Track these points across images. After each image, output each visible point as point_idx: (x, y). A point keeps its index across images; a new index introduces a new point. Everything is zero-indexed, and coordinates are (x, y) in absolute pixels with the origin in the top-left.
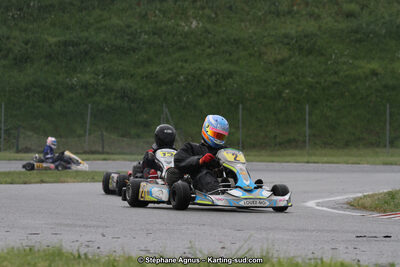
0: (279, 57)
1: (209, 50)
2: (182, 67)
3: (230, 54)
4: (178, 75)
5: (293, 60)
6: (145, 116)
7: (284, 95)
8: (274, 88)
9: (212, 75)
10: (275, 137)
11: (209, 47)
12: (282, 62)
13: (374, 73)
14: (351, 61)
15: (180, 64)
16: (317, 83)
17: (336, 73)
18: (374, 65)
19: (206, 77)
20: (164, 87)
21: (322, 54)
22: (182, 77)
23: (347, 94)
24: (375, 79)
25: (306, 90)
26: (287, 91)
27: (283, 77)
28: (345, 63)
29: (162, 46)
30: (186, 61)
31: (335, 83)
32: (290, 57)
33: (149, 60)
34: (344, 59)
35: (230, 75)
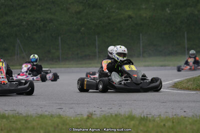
0: (78, 10)
1: (39, 8)
2: (24, 17)
3: (51, 10)
4: (22, 21)
5: (85, 11)
6: (5, 45)
7: (81, 31)
8: (76, 27)
9: (41, 21)
10: (78, 54)
11: (39, 6)
12: (79, 12)
13: (130, 17)
14: (117, 11)
15: (23, 16)
16: (99, 23)
17: (109, 18)
18: (130, 13)
19: (38, 23)
20: (15, 29)
21: (101, 8)
22: (25, 23)
23: (116, 29)
24: (130, 20)
25: (93, 28)
26: (83, 29)
27: (80, 21)
28: (114, 12)
29: (13, 6)
30: (26, 14)
31: (109, 23)
32: (84, 10)
33: (6, 14)
34: (113, 10)
35: (51, 21)
